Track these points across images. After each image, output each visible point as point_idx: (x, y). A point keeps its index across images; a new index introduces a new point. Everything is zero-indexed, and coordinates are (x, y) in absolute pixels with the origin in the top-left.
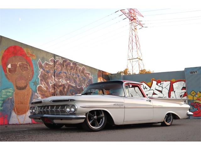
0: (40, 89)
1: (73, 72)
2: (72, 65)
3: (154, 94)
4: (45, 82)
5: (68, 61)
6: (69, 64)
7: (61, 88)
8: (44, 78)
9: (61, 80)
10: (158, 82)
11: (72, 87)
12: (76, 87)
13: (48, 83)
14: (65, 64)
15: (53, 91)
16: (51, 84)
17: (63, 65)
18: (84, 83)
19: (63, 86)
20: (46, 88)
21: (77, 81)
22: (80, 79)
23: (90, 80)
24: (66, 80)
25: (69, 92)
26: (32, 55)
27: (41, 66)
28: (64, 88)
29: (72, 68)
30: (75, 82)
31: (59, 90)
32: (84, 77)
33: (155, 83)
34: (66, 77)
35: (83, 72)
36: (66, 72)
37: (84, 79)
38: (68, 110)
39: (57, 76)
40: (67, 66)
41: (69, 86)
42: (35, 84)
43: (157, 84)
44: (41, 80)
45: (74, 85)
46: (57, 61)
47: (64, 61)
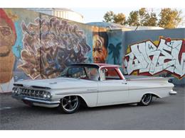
0: (24, 55)
1: (63, 31)
2: (61, 24)
3: (161, 55)
5: (57, 19)
6: (58, 23)
7: (49, 52)
8: (29, 41)
10: (168, 41)
11: (61, 49)
13: (33, 48)
14: (53, 23)
15: (39, 56)
17: (51, 25)
19: (51, 49)
22: (70, 39)
24: (55, 42)
26: (14, 16)
27: (25, 29)
28: (52, 51)
29: (61, 28)
31: (45, 54)
32: (76, 37)
33: (163, 41)
34: (55, 38)
35: (74, 31)
36: (54, 32)
37: (76, 40)
38: (45, 96)
39: (44, 38)
40: (55, 25)
41: (58, 48)
42: (19, 48)
43: (166, 43)
44: (26, 44)
45: (63, 47)
46: (44, 21)
47: (51, 20)
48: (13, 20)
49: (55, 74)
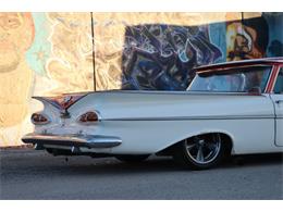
4: (68, 50)
9: (111, 42)
12: (158, 55)
16: (85, 52)
18: (183, 44)
20: (71, 64)
21: (161, 41)
23: (201, 33)
25: (135, 68)
30: (154, 42)
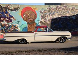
4: (44, 19)
6: (61, 7)
9: (54, 17)
15: (49, 22)
26: (36, 9)
28: (57, 20)
36: (58, 12)
39: (52, 15)
46: (52, 8)
47: (56, 7)
48: (35, 10)
49: (59, 29)
